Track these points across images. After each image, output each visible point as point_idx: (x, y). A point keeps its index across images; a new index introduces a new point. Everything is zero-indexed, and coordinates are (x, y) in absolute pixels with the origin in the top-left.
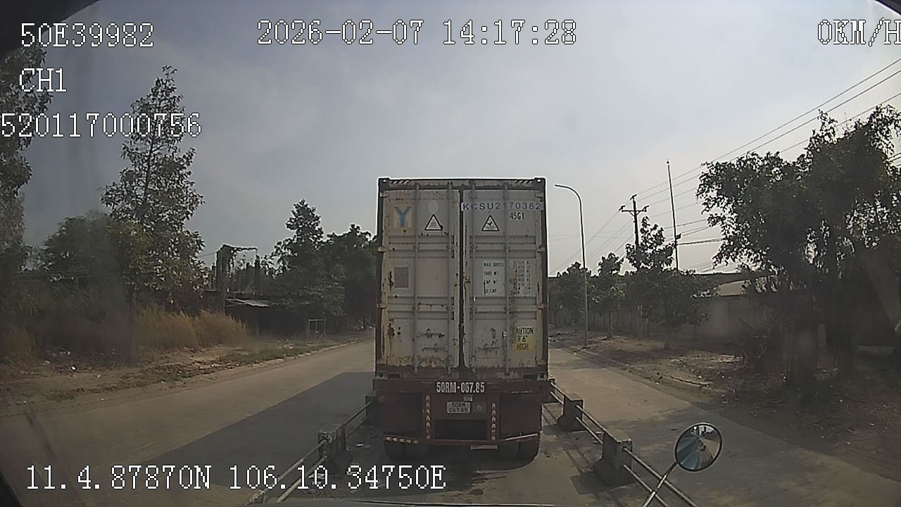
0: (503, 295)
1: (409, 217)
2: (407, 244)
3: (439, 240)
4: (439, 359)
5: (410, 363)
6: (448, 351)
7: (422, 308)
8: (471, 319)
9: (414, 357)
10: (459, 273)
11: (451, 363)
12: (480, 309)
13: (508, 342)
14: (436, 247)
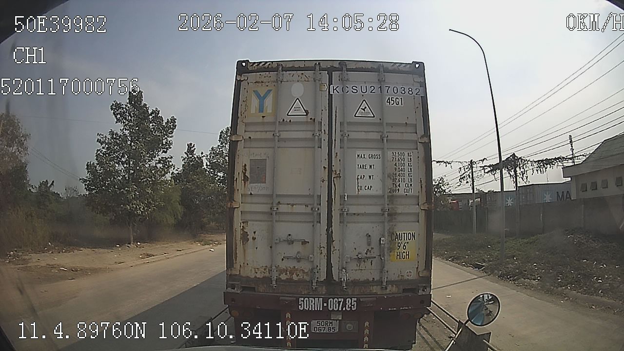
0: (380, 193)
1: (269, 102)
2: (266, 132)
3: (303, 128)
4: (303, 271)
5: (267, 274)
6: (313, 261)
7: (283, 208)
8: (340, 222)
9: (271, 267)
10: (327, 167)
11: (317, 275)
12: (353, 209)
13: (386, 250)
14: (301, 135)
